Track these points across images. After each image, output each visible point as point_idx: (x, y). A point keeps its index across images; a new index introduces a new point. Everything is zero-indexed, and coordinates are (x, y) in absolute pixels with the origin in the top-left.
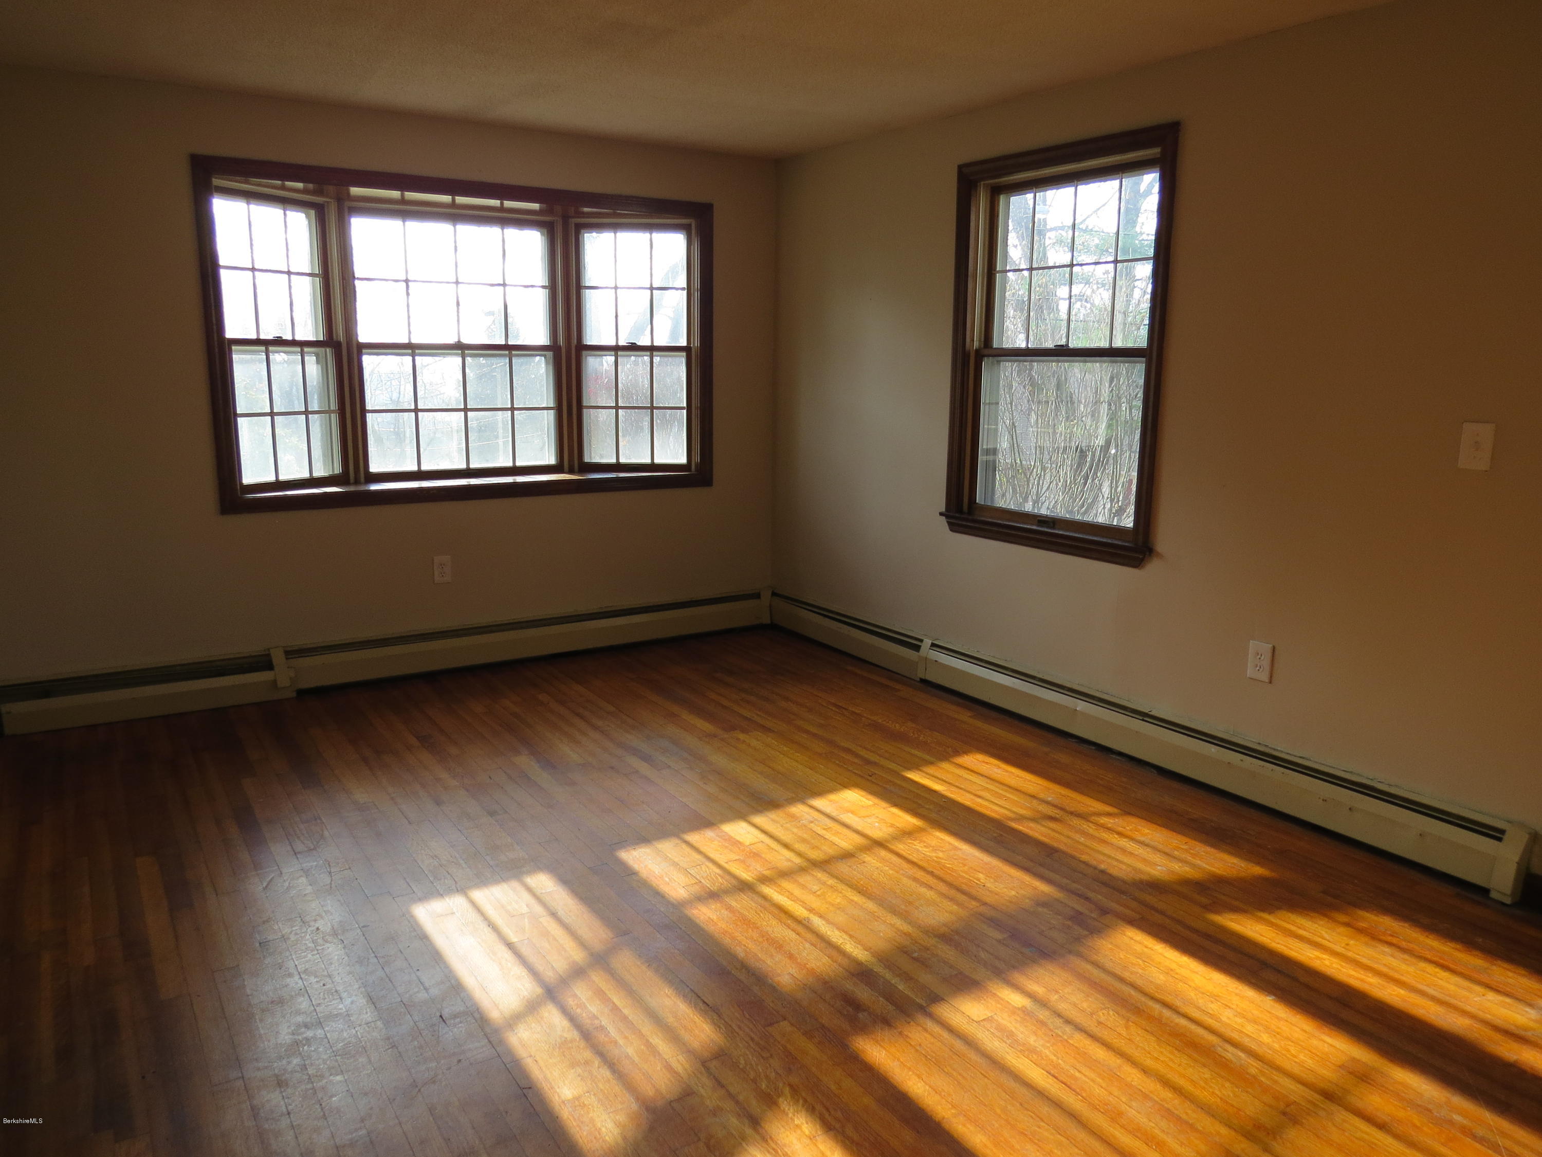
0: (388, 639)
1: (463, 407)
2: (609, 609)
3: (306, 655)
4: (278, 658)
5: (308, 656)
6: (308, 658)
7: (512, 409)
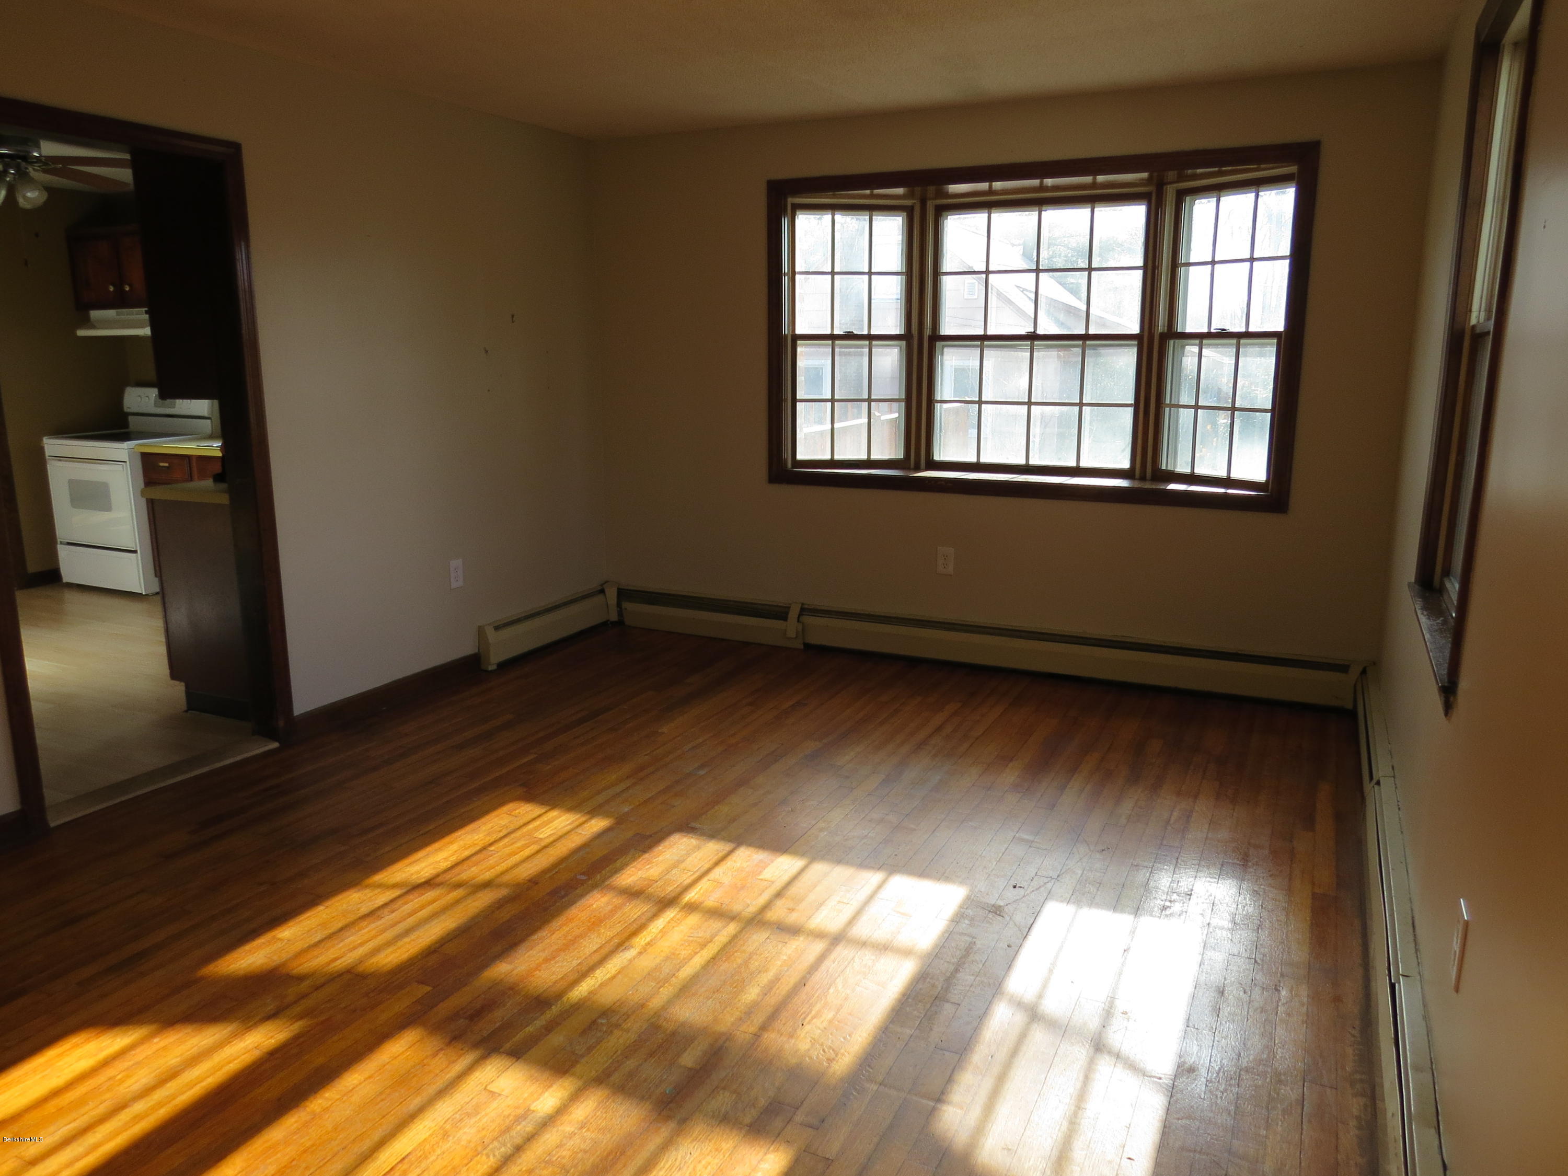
0: (890, 617)
1: (1027, 400)
2: (1127, 640)
3: (817, 615)
4: (794, 613)
5: (818, 616)
6: (818, 618)
7: (1081, 405)
